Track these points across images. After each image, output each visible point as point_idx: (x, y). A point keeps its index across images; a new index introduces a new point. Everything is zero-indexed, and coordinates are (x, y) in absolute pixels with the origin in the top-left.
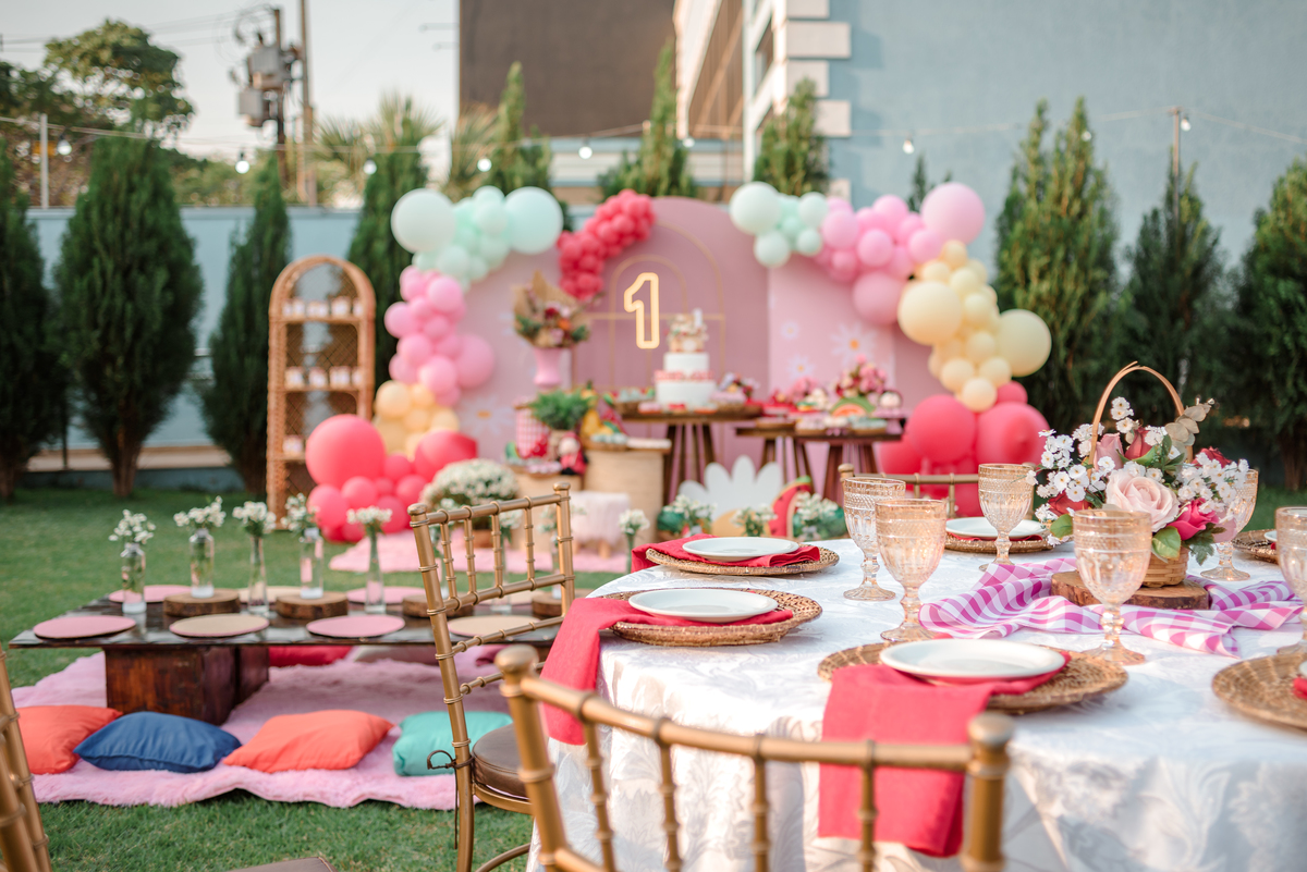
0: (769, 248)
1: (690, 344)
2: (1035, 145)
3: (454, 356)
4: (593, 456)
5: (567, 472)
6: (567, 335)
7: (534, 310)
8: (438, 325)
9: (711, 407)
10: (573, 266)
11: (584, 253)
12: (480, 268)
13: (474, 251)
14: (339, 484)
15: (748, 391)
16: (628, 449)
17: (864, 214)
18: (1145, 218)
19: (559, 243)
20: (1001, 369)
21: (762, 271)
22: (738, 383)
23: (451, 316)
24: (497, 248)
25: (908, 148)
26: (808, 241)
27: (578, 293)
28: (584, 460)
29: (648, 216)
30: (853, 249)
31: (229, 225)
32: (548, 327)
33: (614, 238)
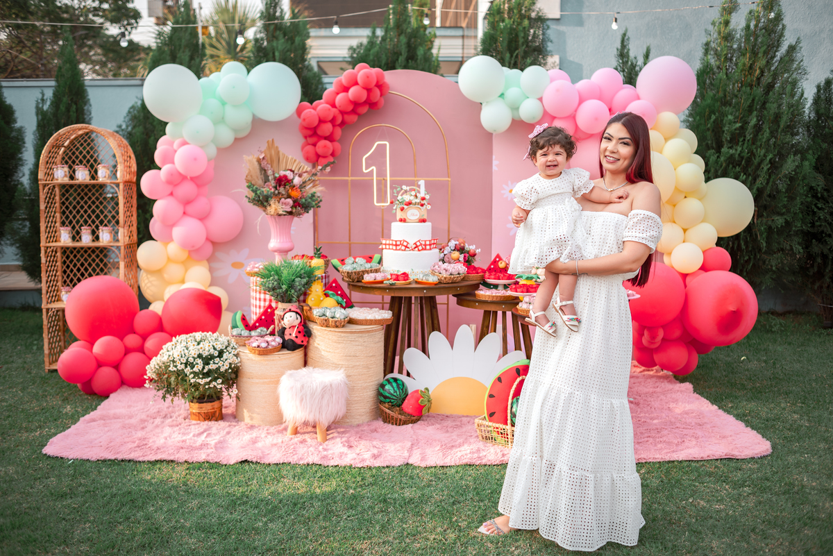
0: (494, 116)
1: (413, 214)
2: (727, 23)
3: (203, 218)
4: (316, 329)
5: (288, 346)
6: (296, 203)
7: (266, 180)
8: (187, 189)
9: (433, 279)
10: (312, 133)
11: (321, 121)
12: (227, 137)
13: (219, 120)
14: (91, 341)
15: (469, 259)
16: (351, 321)
17: (582, 84)
18: (818, 87)
19: (299, 112)
20: (708, 234)
21: (489, 136)
22: (461, 250)
23: (198, 181)
24: (242, 118)
25: (614, 26)
26: (530, 109)
27: (315, 159)
28: (306, 332)
29: (381, 86)
30: (573, 118)
31: (36, 94)
32: (278, 196)
33: (350, 108)
